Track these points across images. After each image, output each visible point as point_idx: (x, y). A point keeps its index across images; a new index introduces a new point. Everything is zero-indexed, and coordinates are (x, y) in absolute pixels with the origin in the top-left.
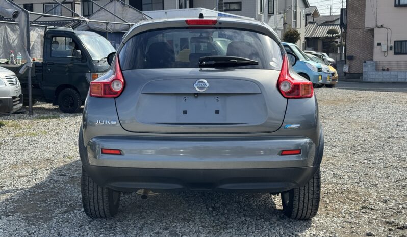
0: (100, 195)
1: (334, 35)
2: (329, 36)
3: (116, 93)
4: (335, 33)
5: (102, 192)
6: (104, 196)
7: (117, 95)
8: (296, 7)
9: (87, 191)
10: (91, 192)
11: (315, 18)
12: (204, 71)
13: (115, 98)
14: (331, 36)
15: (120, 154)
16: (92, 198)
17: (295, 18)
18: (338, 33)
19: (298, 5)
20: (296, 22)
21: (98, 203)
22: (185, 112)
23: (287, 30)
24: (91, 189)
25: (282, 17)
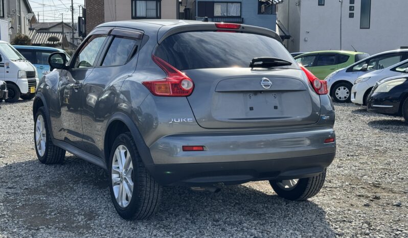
0: (155, 195)
1: (55, 43)
2: (50, 43)
3: (188, 91)
4: (56, 41)
5: (158, 191)
6: (159, 195)
7: (187, 94)
8: (20, 11)
9: (145, 192)
10: (148, 193)
11: (32, 24)
12: (255, 70)
13: (186, 96)
14: (52, 43)
15: (203, 150)
16: (148, 199)
17: (20, 24)
18: (59, 41)
19: (21, 10)
20: (20, 27)
21: (152, 202)
22: (251, 109)
23: (17, 35)
24: (148, 189)
25: (11, 22)
